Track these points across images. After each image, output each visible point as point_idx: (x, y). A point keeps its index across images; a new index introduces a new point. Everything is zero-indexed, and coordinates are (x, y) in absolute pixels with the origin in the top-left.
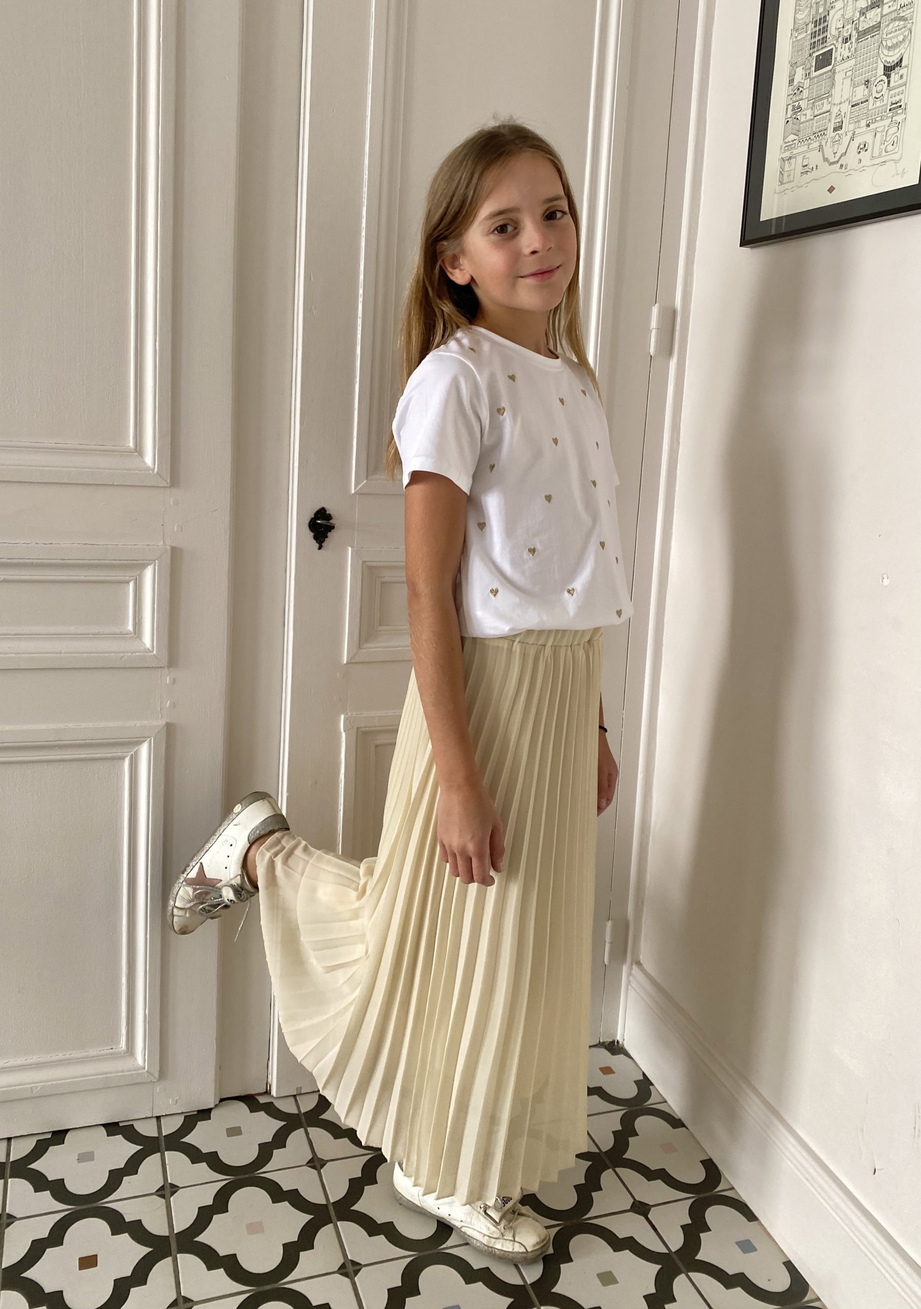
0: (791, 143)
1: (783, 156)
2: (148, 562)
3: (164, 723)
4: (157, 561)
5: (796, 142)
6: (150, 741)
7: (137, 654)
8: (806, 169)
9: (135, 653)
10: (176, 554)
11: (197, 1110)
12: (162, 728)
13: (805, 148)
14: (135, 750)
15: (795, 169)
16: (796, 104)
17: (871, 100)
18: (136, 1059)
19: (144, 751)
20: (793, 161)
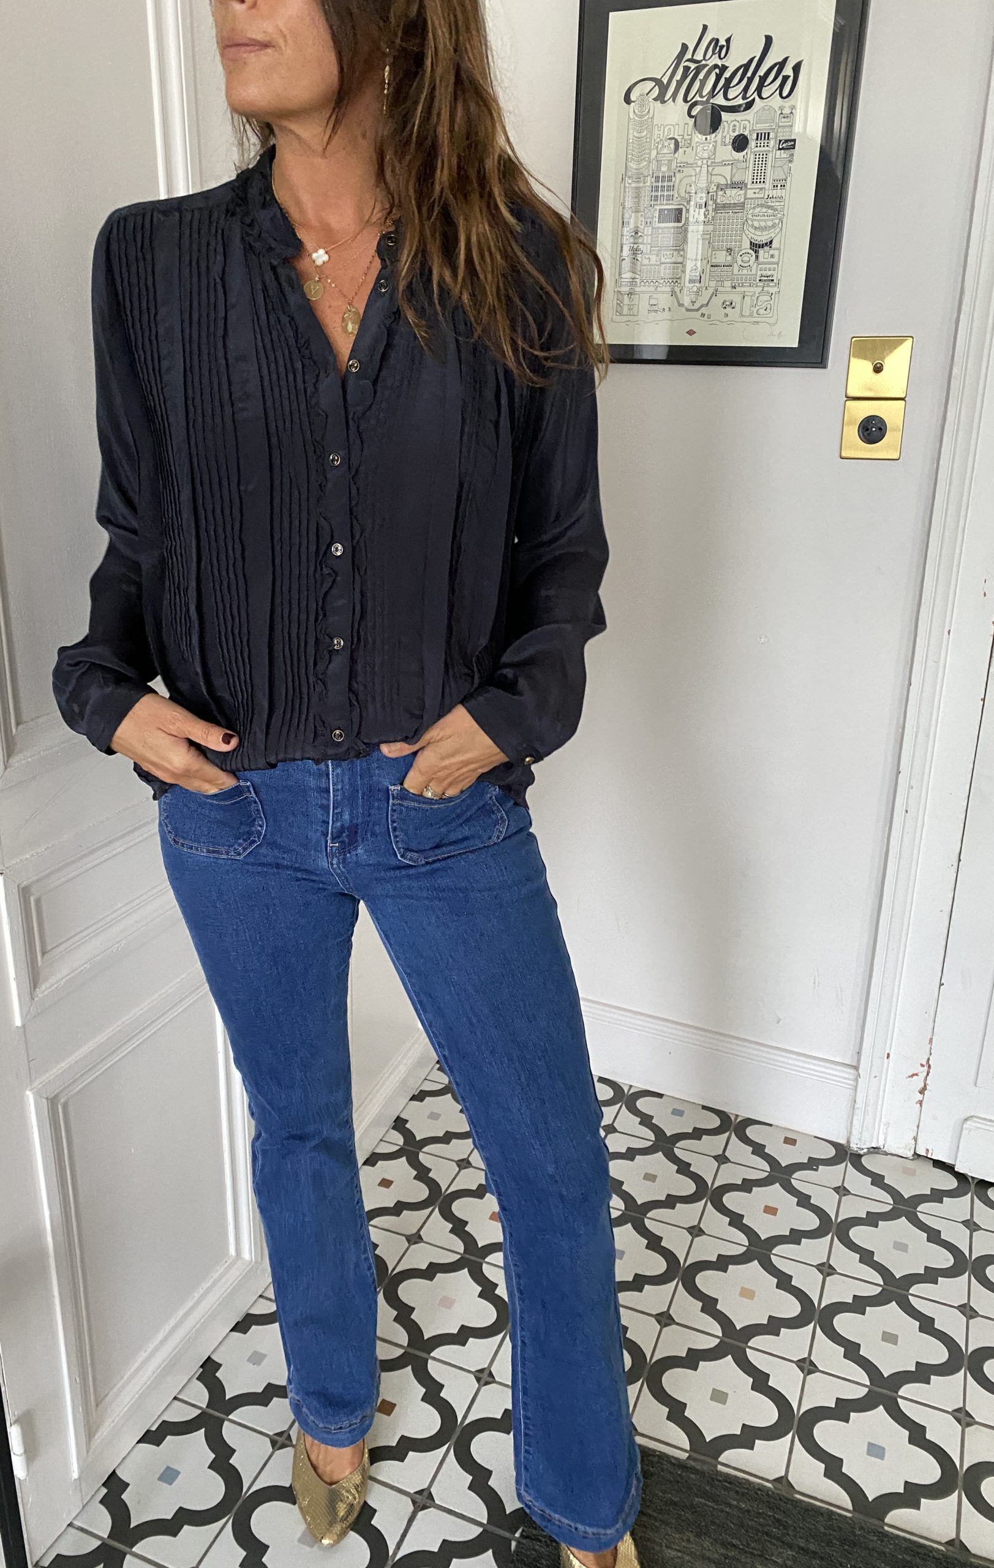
0: (631, 280)
1: (621, 289)
8: (655, 308)
13: (652, 289)
15: (638, 305)
16: (635, 246)
17: (736, 268)
20: (635, 297)
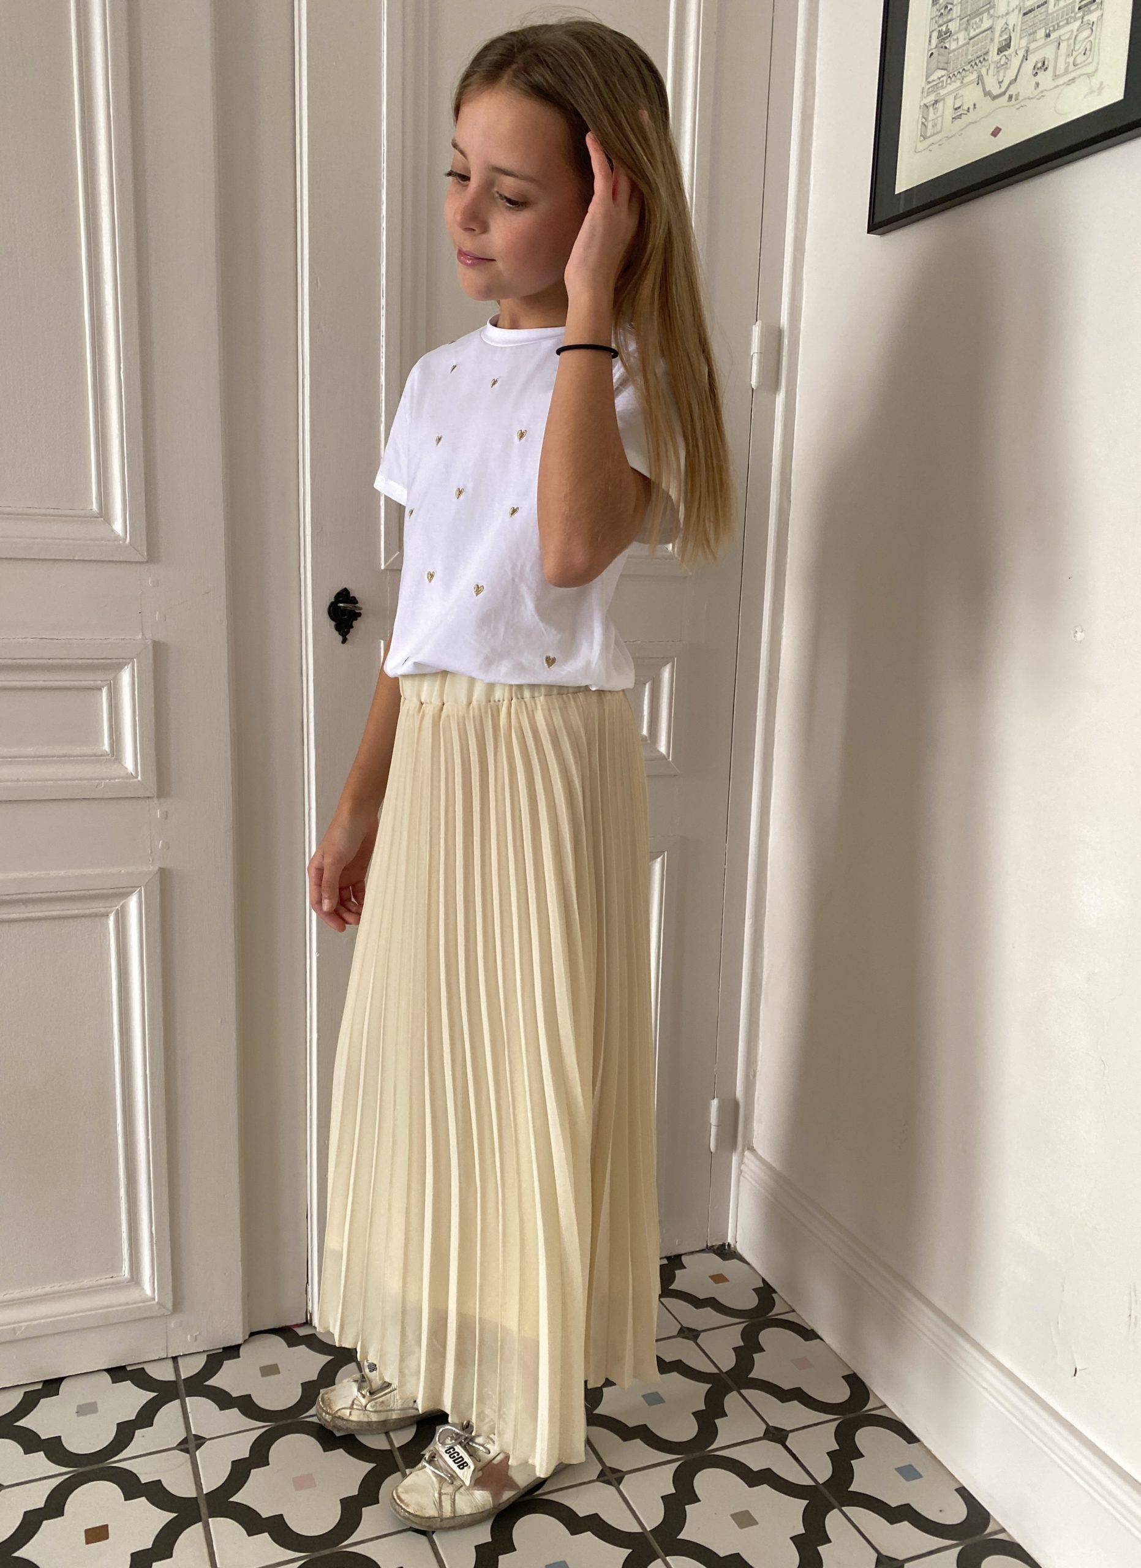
0: (938, 81)
1: (925, 101)
2: (124, 660)
3: (157, 868)
4: (135, 660)
5: (945, 78)
6: (140, 892)
7: (117, 780)
8: (960, 112)
9: (115, 779)
10: (159, 650)
11: (222, 1346)
12: (154, 875)
13: (958, 83)
14: (121, 904)
15: (942, 116)
16: (944, 28)
17: (1051, 3)
18: (143, 1289)
19: (133, 904)
20: (940, 105)
